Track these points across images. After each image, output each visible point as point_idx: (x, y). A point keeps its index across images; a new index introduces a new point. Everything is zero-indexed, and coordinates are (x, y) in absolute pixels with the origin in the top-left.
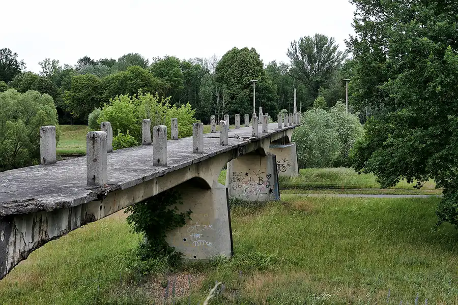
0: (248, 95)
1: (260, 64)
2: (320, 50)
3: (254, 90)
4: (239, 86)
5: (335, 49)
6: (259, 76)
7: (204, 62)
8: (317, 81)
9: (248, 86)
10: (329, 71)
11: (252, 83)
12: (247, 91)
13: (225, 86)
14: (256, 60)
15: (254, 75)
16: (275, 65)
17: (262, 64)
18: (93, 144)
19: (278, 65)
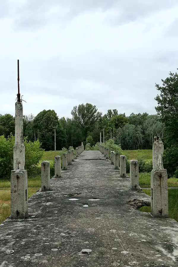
0: (51, 135)
1: (57, 118)
2: (88, 112)
3: (55, 132)
4: (46, 130)
5: (96, 111)
6: (56, 125)
7: (25, 118)
8: (87, 127)
9: (51, 130)
10: (93, 122)
11: (54, 129)
12: (51, 133)
13: (38, 130)
14: (55, 116)
15: (54, 125)
16: (64, 119)
17: (58, 119)
18: (135, 167)
19: (66, 119)
